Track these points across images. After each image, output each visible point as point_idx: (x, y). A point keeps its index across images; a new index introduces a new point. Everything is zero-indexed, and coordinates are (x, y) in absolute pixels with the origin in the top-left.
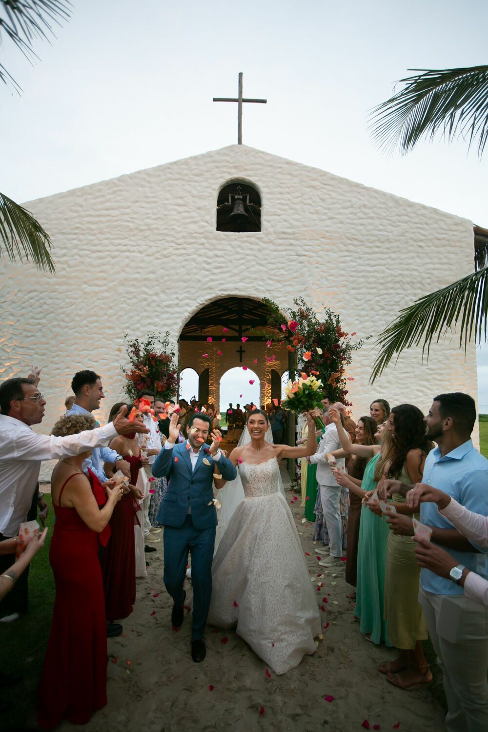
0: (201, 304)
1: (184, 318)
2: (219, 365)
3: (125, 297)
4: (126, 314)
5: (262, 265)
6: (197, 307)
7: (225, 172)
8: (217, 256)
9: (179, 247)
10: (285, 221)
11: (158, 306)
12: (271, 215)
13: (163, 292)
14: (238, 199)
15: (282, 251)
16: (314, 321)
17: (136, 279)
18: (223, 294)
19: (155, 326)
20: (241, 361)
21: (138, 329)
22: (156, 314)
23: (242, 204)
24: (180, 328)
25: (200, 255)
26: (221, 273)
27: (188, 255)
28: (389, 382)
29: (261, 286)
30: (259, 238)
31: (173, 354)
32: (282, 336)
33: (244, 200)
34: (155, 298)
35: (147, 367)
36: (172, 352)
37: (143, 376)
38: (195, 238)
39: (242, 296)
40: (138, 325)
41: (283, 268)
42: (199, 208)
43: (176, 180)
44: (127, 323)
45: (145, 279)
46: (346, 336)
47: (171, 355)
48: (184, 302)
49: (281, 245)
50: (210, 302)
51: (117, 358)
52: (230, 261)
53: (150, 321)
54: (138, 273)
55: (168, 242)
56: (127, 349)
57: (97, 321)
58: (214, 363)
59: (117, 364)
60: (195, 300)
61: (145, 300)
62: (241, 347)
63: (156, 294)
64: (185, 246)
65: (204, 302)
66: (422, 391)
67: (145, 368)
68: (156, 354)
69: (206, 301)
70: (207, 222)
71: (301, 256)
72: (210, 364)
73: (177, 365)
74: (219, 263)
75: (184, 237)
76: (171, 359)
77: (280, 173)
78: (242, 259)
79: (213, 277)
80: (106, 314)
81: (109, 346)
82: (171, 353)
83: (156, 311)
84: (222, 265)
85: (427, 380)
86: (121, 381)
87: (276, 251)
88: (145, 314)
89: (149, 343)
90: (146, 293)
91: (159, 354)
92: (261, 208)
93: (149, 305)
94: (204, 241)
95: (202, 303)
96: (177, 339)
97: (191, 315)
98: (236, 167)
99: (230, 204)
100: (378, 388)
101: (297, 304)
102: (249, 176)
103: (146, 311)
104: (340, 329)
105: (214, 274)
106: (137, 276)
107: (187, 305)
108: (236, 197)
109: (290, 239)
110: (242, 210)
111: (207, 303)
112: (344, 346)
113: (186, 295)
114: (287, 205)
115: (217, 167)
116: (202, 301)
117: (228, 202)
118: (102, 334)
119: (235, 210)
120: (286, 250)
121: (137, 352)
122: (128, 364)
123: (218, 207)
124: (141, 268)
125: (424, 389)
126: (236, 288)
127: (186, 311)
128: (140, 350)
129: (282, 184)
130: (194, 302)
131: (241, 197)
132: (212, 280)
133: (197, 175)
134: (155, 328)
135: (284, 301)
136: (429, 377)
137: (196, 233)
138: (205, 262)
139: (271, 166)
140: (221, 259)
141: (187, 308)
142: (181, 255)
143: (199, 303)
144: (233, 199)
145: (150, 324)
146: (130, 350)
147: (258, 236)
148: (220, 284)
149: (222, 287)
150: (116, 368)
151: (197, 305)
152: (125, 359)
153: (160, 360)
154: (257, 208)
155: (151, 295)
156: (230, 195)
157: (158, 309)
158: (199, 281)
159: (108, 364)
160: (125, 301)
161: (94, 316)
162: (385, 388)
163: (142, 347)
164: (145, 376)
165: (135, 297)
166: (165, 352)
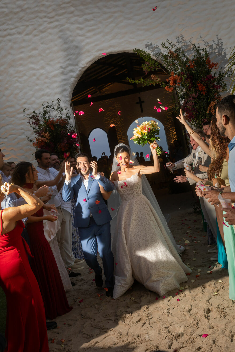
0: (83, 68)
1: (71, 83)
2: (123, 119)
3: (16, 77)
4: (21, 92)
6: (80, 71)
8: (87, 20)
9: (52, 20)
11: (47, 78)
13: (48, 64)
16: (185, 59)
17: (21, 59)
18: (100, 54)
19: (48, 96)
20: (142, 111)
21: (34, 102)
22: (46, 85)
24: (70, 93)
25: (72, 23)
26: (94, 35)
27: (62, 25)
29: (133, 38)
31: (69, 117)
34: (42, 71)
35: (48, 133)
36: (68, 115)
37: (46, 141)
38: (64, 8)
39: (118, 52)
40: (33, 99)
44: (23, 99)
45: (30, 57)
46: (216, 66)
47: (67, 118)
48: (68, 69)
50: (90, 64)
51: (23, 131)
53: (42, 93)
54: (22, 52)
55: (41, 18)
56: (28, 121)
58: (118, 119)
59: (23, 136)
61: (34, 75)
62: (140, 98)
63: (43, 68)
64: (57, 18)
65: (85, 65)
67: (46, 134)
68: (53, 120)
69: (87, 64)
72: (115, 120)
73: (74, 126)
74: (91, 27)
75: (54, 10)
76: (68, 121)
78: (110, 17)
79: (88, 41)
80: (4, 95)
81: (14, 122)
82: (67, 117)
83: (46, 83)
86: (30, 150)
88: (37, 87)
89: (45, 113)
90: (33, 69)
91: (55, 119)
93: (38, 79)
94: (72, 9)
95: (83, 66)
96: (69, 103)
97: (77, 80)
101: (166, 48)
103: (37, 85)
104: (209, 62)
105: (88, 38)
106: (22, 55)
107: (71, 71)
112: (217, 76)
113: (68, 62)
116: (83, 65)
118: (4, 113)
121: (37, 122)
122: (32, 134)
124: (23, 47)
126: (111, 46)
127: (72, 77)
128: (40, 120)
130: (77, 67)
132: (88, 43)
134: (48, 98)
137: (64, 3)
138: (78, 28)
140: (92, 22)
141: (72, 74)
142: (56, 27)
143: (81, 67)
145: (43, 95)
146: (31, 122)
148: (96, 45)
149: (98, 47)
151: (80, 69)
152: (29, 130)
153: (57, 125)
155: (38, 70)
157: (46, 80)
159: (16, 138)
160: (17, 80)
163: (40, 117)
164: (48, 141)
165: (25, 75)
166: (61, 117)
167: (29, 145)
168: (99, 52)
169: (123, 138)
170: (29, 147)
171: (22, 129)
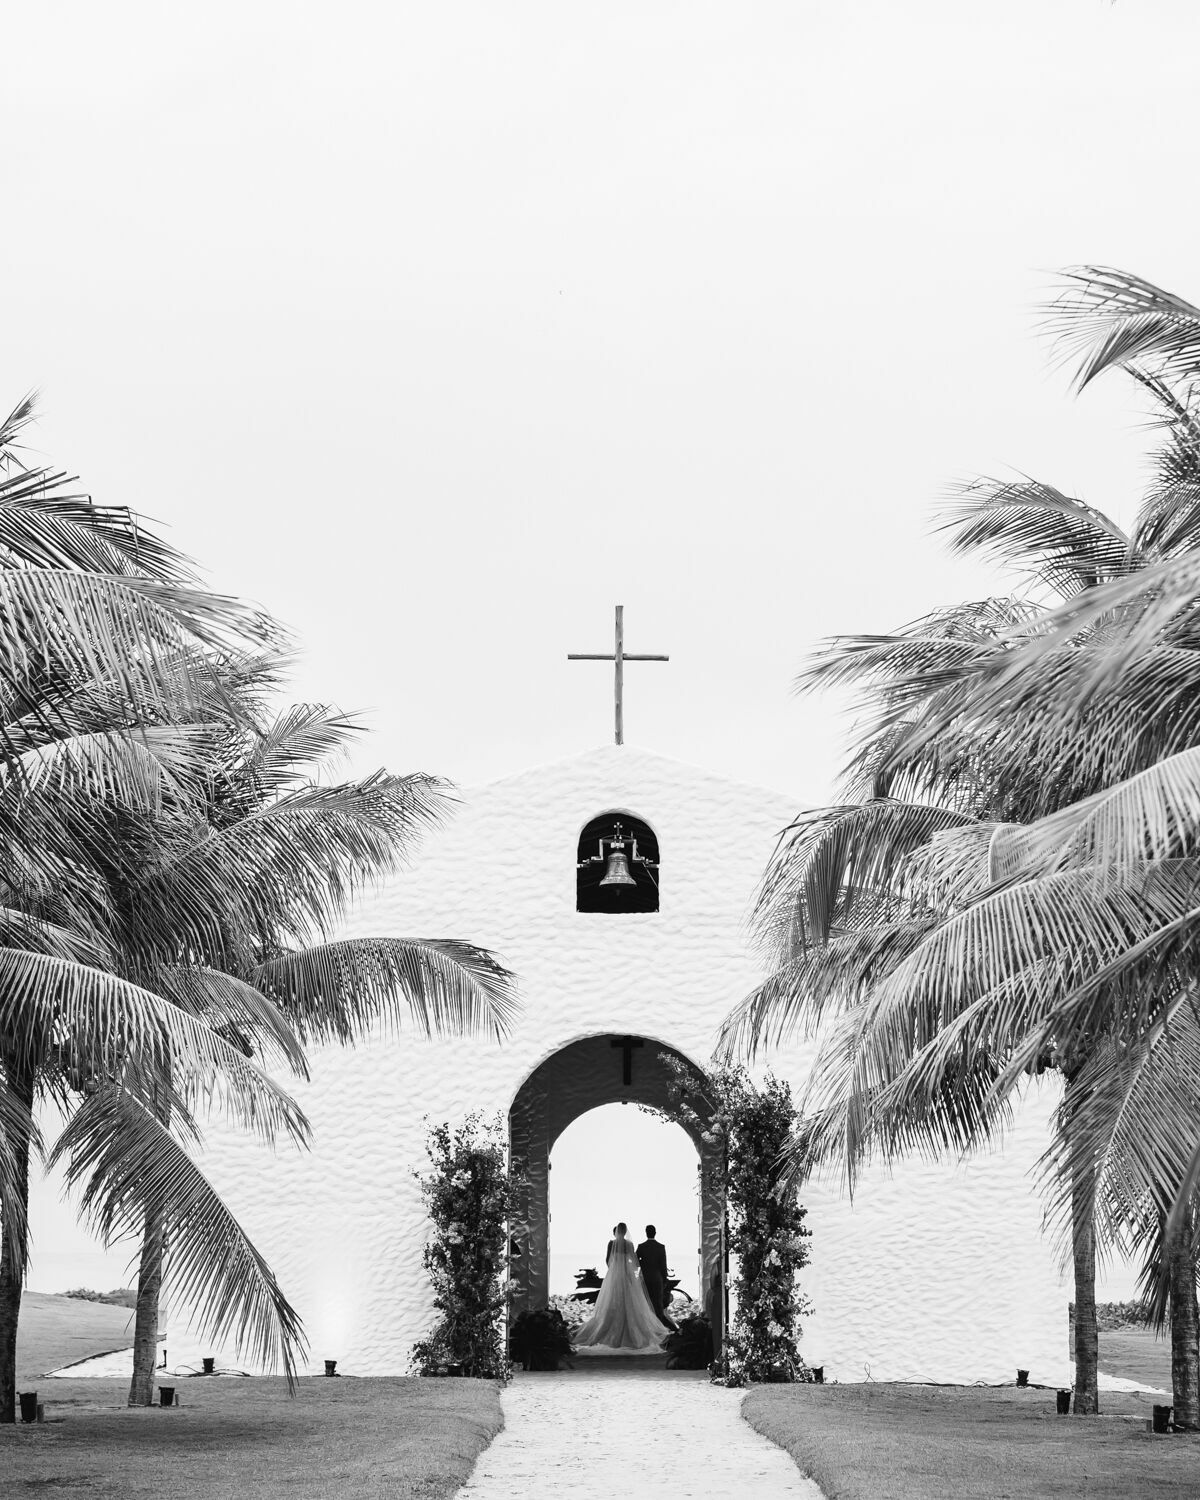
0: (549, 1051)
1: (518, 1076)
4: (413, 1070)
5: (662, 976)
6: (542, 1055)
7: (591, 799)
8: (577, 959)
9: (510, 943)
10: (704, 891)
11: (473, 1054)
12: (679, 881)
14: (615, 850)
15: (697, 948)
16: (747, 1090)
18: (587, 1031)
19: (468, 1091)
20: (627, 1080)
21: (436, 1097)
22: (468, 1069)
23: (623, 860)
24: (511, 1095)
25: (547, 959)
26: (585, 991)
27: (526, 958)
28: (897, 1192)
29: (660, 1015)
30: (655, 925)
31: (503, 1146)
32: (693, 1117)
33: (627, 850)
35: (470, 1172)
36: (502, 1141)
37: (459, 1185)
38: (537, 926)
39: (626, 1033)
40: (436, 1091)
41: (699, 981)
42: (545, 870)
43: (500, 815)
44: (415, 1085)
46: (800, 1117)
47: (500, 1148)
48: (520, 1047)
49: (697, 936)
50: (565, 1045)
51: (399, 1150)
52: (603, 969)
53: (458, 1082)
55: (489, 935)
56: (425, 1138)
57: (361, 1082)
59: (400, 1162)
60: (538, 1042)
64: (519, 941)
65: (556, 1046)
66: (958, 1209)
67: (466, 1175)
69: (560, 1044)
70: (559, 896)
71: (733, 957)
74: (582, 974)
75: (516, 925)
76: (501, 1154)
77: (693, 798)
78: (624, 964)
79: (571, 1000)
80: (377, 1070)
81: (384, 1129)
82: (499, 1145)
83: (467, 1063)
84: (587, 977)
85: (969, 1188)
86: (406, 1192)
87: (687, 948)
88: (448, 1069)
89: (468, 1131)
92: (658, 866)
93: (455, 1052)
94: (553, 931)
95: (551, 1048)
97: (530, 1071)
98: (613, 790)
99: (602, 859)
100: (878, 1205)
102: (636, 805)
103: (450, 1063)
104: (790, 1105)
105: (573, 994)
107: (526, 1052)
108: (613, 845)
109: (713, 925)
110: (625, 873)
111: (560, 1048)
113: (522, 1033)
114: (708, 860)
115: (577, 790)
116: (551, 1045)
117: (598, 855)
118: (370, 1106)
119: (612, 873)
120: (704, 947)
121: (444, 1142)
123: (579, 866)
125: (963, 1205)
126: (613, 1021)
127: (522, 1064)
128: (449, 1141)
129: (697, 819)
130: (537, 1046)
131: (622, 845)
132: (570, 1006)
133: (540, 806)
134: (467, 1095)
135: (702, 1042)
136: (974, 1183)
137: (540, 917)
138: (556, 971)
139: (676, 785)
140: (586, 966)
141: (524, 1057)
143: (545, 1048)
144: (608, 851)
145: (457, 1087)
146: (431, 1141)
147: (653, 921)
148: (585, 1012)
149: (587, 1018)
150: (400, 1168)
151: (542, 1051)
153: (486, 1159)
154: (653, 866)
156: (601, 841)
157: (472, 1060)
158: (546, 1007)
159: (382, 1162)
160: (411, 1045)
161: (356, 1073)
162: (891, 1202)
163: (451, 1135)
164: (464, 1188)
167: (405, 1182)
168: (589, 1028)
169: (532, 1170)
170: (405, 1187)
171: (400, 1146)
